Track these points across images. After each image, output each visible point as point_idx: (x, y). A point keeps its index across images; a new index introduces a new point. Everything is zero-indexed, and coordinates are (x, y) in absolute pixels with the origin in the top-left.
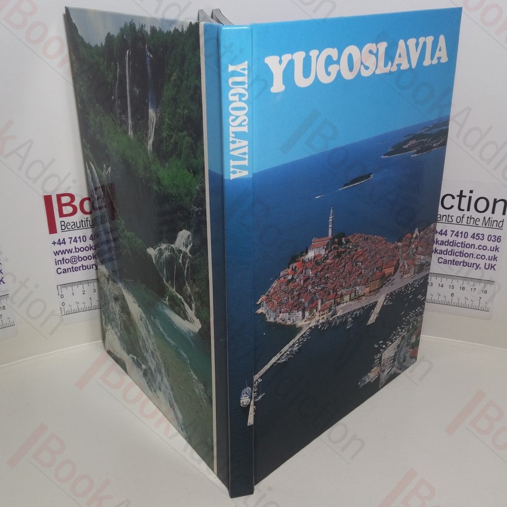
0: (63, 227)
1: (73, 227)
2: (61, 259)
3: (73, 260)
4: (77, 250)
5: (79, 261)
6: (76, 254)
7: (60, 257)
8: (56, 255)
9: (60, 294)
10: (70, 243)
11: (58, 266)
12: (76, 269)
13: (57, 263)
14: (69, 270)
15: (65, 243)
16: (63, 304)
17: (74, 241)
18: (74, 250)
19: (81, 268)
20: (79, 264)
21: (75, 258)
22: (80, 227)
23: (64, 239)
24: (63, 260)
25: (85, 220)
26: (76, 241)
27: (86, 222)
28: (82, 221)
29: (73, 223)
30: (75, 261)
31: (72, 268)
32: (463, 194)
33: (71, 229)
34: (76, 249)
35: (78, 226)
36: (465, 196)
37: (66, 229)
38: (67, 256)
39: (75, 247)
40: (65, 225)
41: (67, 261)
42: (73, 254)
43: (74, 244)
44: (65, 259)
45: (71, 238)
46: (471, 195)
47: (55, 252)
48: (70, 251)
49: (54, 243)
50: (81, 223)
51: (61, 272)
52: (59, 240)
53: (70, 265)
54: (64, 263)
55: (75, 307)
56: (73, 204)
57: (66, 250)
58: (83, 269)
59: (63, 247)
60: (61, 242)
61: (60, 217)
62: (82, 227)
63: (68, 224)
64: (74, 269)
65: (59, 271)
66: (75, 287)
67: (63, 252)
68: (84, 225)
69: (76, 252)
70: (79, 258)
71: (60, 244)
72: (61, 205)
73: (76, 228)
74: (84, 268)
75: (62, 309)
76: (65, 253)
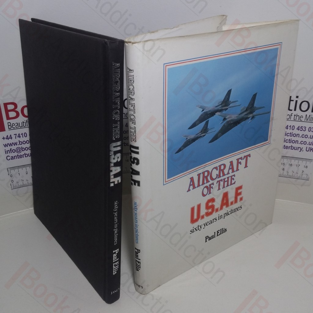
0: (10, 127)
1: (17, 126)
2: (9, 150)
3: (18, 150)
4: (21, 143)
5: (22, 151)
6: (20, 146)
7: (8, 148)
8: (5, 147)
9: (10, 174)
10: (16, 138)
11: (7, 155)
12: (21, 157)
13: (6, 152)
14: (15, 157)
15: (11, 138)
16: (12, 181)
17: (18, 137)
18: (18, 143)
19: (24, 156)
20: (22, 153)
21: (19, 149)
22: (22, 126)
23: (11, 135)
24: (11, 150)
25: (26, 121)
26: (20, 137)
27: (26, 123)
28: (23, 122)
29: (17, 124)
30: (19, 151)
31: (18, 155)
32: (292, 99)
33: (16, 128)
34: (19, 142)
35: (21, 126)
36: (293, 101)
37: (12, 128)
38: (14, 147)
39: (19, 141)
40: (11, 125)
41: (14, 151)
42: (18, 146)
43: (18, 139)
44: (12, 149)
45: (16, 134)
46: (297, 99)
47: (5, 145)
48: (16, 144)
49: (4, 138)
50: (23, 123)
51: (10, 159)
52: (7, 136)
53: (16, 154)
54: (11, 153)
55: (21, 183)
56: (16, 110)
57: (13, 143)
58: (26, 157)
59: (10, 141)
60: (9, 137)
61: (7, 120)
62: (23, 127)
63: (13, 125)
64: (19, 156)
65: (8, 158)
66: (20, 169)
67: (11, 145)
68: (25, 126)
69: (20, 144)
70: (22, 148)
71: (8, 139)
72: (7, 111)
73: (19, 128)
74: (26, 155)
75: (12, 185)
76: (12, 146)
